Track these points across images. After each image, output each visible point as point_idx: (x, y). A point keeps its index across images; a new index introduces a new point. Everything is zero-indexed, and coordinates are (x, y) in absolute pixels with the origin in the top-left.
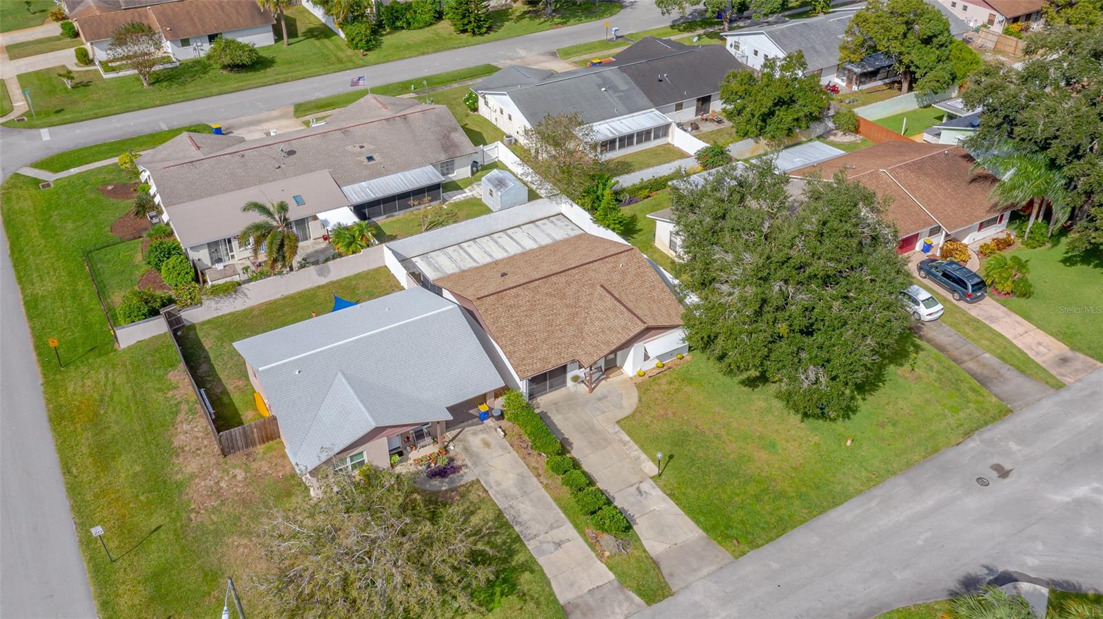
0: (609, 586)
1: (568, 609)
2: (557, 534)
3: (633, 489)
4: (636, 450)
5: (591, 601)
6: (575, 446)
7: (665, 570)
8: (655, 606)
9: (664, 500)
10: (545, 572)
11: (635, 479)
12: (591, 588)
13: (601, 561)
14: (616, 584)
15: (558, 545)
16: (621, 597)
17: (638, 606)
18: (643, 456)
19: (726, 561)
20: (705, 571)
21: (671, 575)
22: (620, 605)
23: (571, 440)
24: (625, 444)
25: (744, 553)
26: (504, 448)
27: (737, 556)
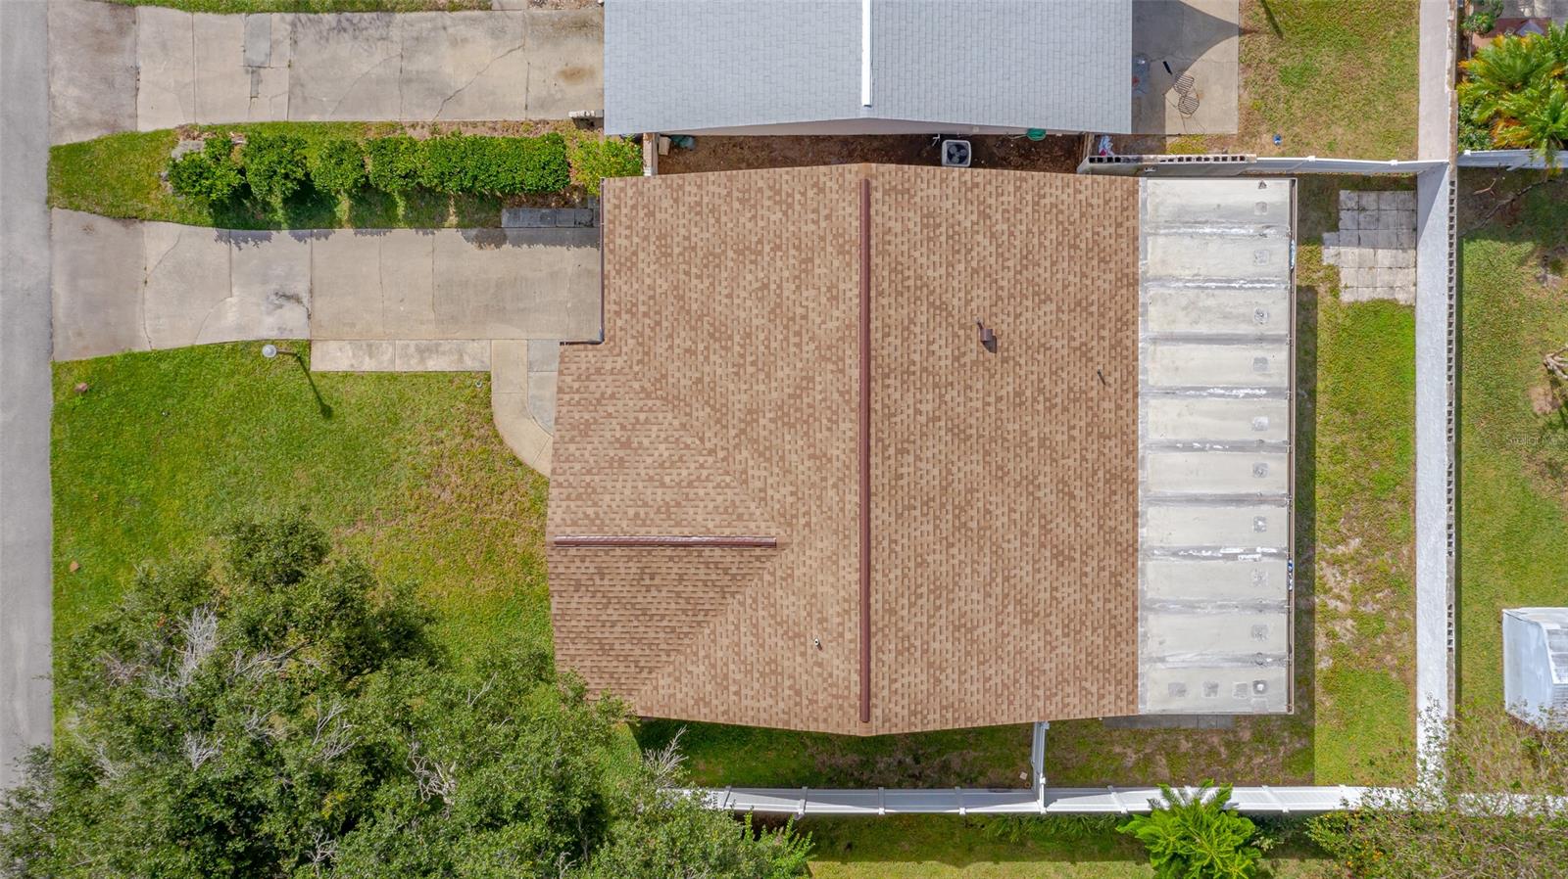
0: (130, 110)
1: (124, 13)
2: (277, 82)
3: (301, 288)
4: (393, 361)
5: (117, 60)
6: (472, 247)
7: (103, 224)
8: (44, 157)
9: (240, 328)
10: (210, 14)
11: (323, 307)
12: (142, 77)
13: (181, 127)
14: (127, 125)
15: (254, 70)
16: (95, 116)
17: (61, 131)
18: (369, 365)
19: (59, 346)
20: (60, 289)
21: (88, 229)
22: (79, 102)
23: (490, 252)
24: (423, 352)
25: (57, 385)
26: (542, 105)
27: (59, 371)
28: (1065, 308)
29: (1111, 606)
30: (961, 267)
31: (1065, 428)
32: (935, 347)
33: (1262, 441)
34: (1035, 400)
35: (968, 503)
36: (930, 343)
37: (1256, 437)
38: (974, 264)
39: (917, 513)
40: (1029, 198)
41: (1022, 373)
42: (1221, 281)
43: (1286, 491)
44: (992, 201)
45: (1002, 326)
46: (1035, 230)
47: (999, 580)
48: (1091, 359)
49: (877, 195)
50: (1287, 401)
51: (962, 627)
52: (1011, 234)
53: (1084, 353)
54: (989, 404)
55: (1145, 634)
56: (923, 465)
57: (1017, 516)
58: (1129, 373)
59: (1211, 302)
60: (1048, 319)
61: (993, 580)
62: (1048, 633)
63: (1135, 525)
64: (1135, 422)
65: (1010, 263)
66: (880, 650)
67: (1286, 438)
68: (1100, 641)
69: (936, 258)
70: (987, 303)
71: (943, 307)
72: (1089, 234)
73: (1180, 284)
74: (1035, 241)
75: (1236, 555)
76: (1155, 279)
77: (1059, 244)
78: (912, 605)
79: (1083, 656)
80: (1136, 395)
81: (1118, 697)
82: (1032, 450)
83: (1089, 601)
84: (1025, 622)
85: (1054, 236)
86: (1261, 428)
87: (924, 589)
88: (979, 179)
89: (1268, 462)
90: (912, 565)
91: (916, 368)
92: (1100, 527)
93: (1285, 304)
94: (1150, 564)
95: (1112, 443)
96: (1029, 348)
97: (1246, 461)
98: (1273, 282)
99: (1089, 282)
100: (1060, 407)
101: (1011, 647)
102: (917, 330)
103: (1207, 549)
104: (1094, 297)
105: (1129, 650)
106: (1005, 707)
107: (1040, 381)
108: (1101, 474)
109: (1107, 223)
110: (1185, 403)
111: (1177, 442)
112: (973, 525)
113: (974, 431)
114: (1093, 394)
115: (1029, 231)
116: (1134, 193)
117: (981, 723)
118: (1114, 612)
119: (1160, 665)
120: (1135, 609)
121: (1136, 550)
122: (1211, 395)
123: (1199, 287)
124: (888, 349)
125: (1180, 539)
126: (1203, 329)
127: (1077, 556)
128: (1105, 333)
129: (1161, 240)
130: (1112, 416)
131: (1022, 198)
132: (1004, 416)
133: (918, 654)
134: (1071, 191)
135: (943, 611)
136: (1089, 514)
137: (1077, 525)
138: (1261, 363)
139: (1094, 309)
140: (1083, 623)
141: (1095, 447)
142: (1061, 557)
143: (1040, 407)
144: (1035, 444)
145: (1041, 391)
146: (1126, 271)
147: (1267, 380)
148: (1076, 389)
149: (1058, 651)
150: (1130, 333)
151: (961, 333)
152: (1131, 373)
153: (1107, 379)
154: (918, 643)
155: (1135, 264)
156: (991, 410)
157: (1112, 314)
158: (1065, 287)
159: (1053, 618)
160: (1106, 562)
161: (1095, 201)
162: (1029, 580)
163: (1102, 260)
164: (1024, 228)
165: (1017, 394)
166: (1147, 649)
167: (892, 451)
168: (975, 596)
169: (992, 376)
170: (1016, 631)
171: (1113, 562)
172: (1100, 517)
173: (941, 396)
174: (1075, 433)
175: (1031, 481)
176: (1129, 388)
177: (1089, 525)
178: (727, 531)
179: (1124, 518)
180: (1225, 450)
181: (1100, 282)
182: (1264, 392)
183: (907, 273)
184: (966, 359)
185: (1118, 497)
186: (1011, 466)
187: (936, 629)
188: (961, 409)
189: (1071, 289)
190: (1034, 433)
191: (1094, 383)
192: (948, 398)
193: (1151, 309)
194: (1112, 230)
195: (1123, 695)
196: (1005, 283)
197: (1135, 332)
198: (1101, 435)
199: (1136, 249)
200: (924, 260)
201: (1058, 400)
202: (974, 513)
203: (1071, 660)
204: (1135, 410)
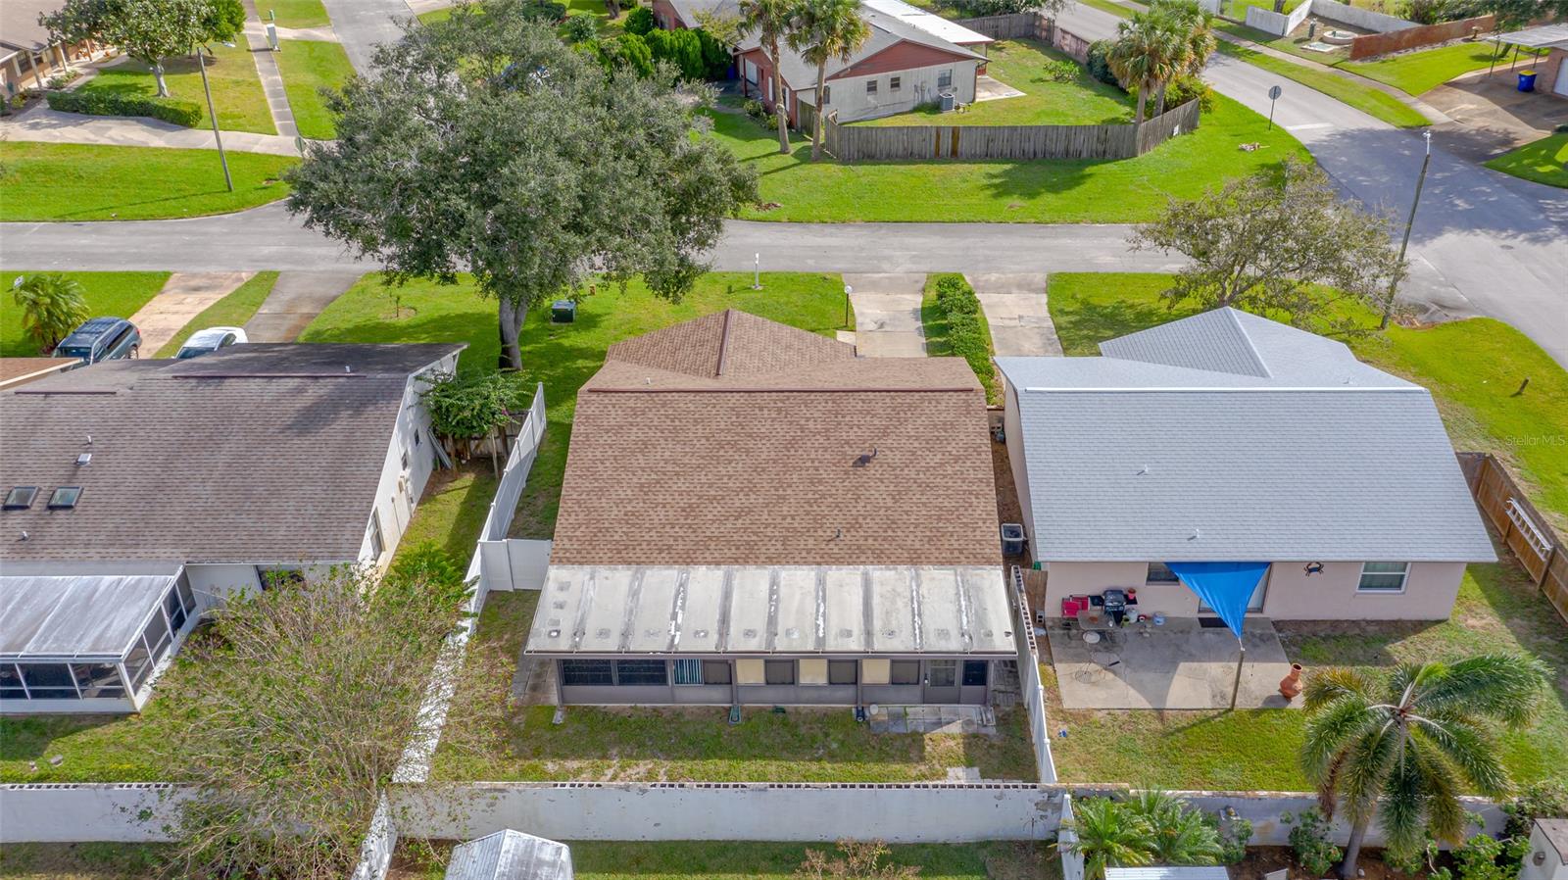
27: (839, 275)
28: (889, 512)
29: (644, 546)
30: (916, 445)
31: (792, 513)
32: (855, 429)
33: (776, 635)
34: (815, 492)
35: (739, 450)
36: (859, 427)
37: (781, 629)
38: (919, 453)
39: (734, 419)
40: (975, 488)
41: (837, 484)
42: (919, 610)
43: (729, 649)
44: (968, 464)
45: (872, 469)
46: (950, 492)
47: (677, 469)
48: (848, 531)
49: (963, 396)
50: (812, 649)
51: (645, 446)
52: (945, 476)
53: (854, 525)
54: (813, 462)
55: (616, 569)
56: (769, 422)
57: (725, 480)
58: (837, 559)
59: (900, 604)
60: (880, 501)
61: (678, 465)
62: (630, 501)
63: (709, 563)
64: (796, 563)
65: (922, 476)
66: (637, 398)
67: (778, 649)
68: (616, 537)
69: (921, 429)
70: (890, 461)
71: (885, 434)
72: (950, 529)
73: (914, 587)
74: (941, 492)
75: (676, 619)
76: (918, 575)
77: (941, 509)
78: (667, 417)
79: (606, 525)
80: (819, 564)
81: (567, 550)
82: (777, 490)
83: (650, 530)
84: (642, 486)
85: (946, 504)
86: (788, 633)
87: (677, 423)
88: (984, 456)
89: (757, 639)
90: (696, 416)
91: (840, 418)
92: (710, 538)
93: (902, 648)
94: (676, 572)
95: (779, 546)
96: (857, 488)
97: (760, 625)
98: (921, 641)
99: (912, 529)
100: (810, 509)
101: (624, 476)
102: (868, 419)
103: (683, 604)
104: (899, 534)
105: (605, 558)
106: (579, 473)
107: (831, 496)
108: (754, 538)
109: (961, 542)
110: (812, 590)
111: (778, 586)
112: (722, 453)
113: (793, 453)
114: (820, 533)
115: (948, 488)
116: (989, 562)
117: (570, 457)
118: (638, 548)
119: (588, 577)
120: (638, 564)
121: (688, 564)
122: (818, 605)
123: (912, 598)
124: (854, 403)
125: (693, 589)
126: (876, 600)
127: (689, 521)
128: (870, 541)
129: (952, 578)
130: (802, 547)
131: (973, 483)
132: (803, 472)
133: (630, 420)
134: (984, 516)
135: (659, 434)
136: (722, 530)
137: (714, 521)
138: (849, 634)
139: (890, 533)
140: (633, 525)
141: (777, 534)
142: (689, 510)
143: (810, 496)
144: (781, 492)
145: (823, 496)
146: (923, 556)
147: (832, 638)
148: (824, 521)
149: (615, 508)
150: (871, 559)
151: (867, 445)
152: (838, 561)
153: (832, 543)
154: (638, 420)
155: (929, 563)
156: (809, 464)
157: (886, 546)
158: (906, 512)
159: (641, 505)
160: (680, 542)
161: (978, 533)
162: (675, 488)
163: (930, 539)
164: (950, 484)
165: (820, 482)
166: (603, 571)
167: (780, 405)
168: (667, 453)
169: (834, 464)
170: (635, 480)
171: (681, 547)
172: (718, 538)
173: (819, 433)
174: (789, 520)
175: (753, 489)
176: (823, 558)
177: (713, 530)
178: (729, 362)
179: (716, 555)
180: (770, 613)
181: (912, 537)
182: (821, 635)
183: (909, 413)
184: (847, 448)
185: (734, 551)
186: (765, 477)
187: (647, 430)
188: (809, 445)
189: (905, 517)
190: (789, 491)
191: (829, 533)
192: (818, 437)
193: (893, 572)
194: (956, 546)
195: (568, 555)
196: (906, 472)
197: (872, 563)
198: (786, 538)
199: (942, 564)
200: (919, 422)
201: (815, 508)
202: (731, 453)
203: (605, 517)
204: (806, 563)
